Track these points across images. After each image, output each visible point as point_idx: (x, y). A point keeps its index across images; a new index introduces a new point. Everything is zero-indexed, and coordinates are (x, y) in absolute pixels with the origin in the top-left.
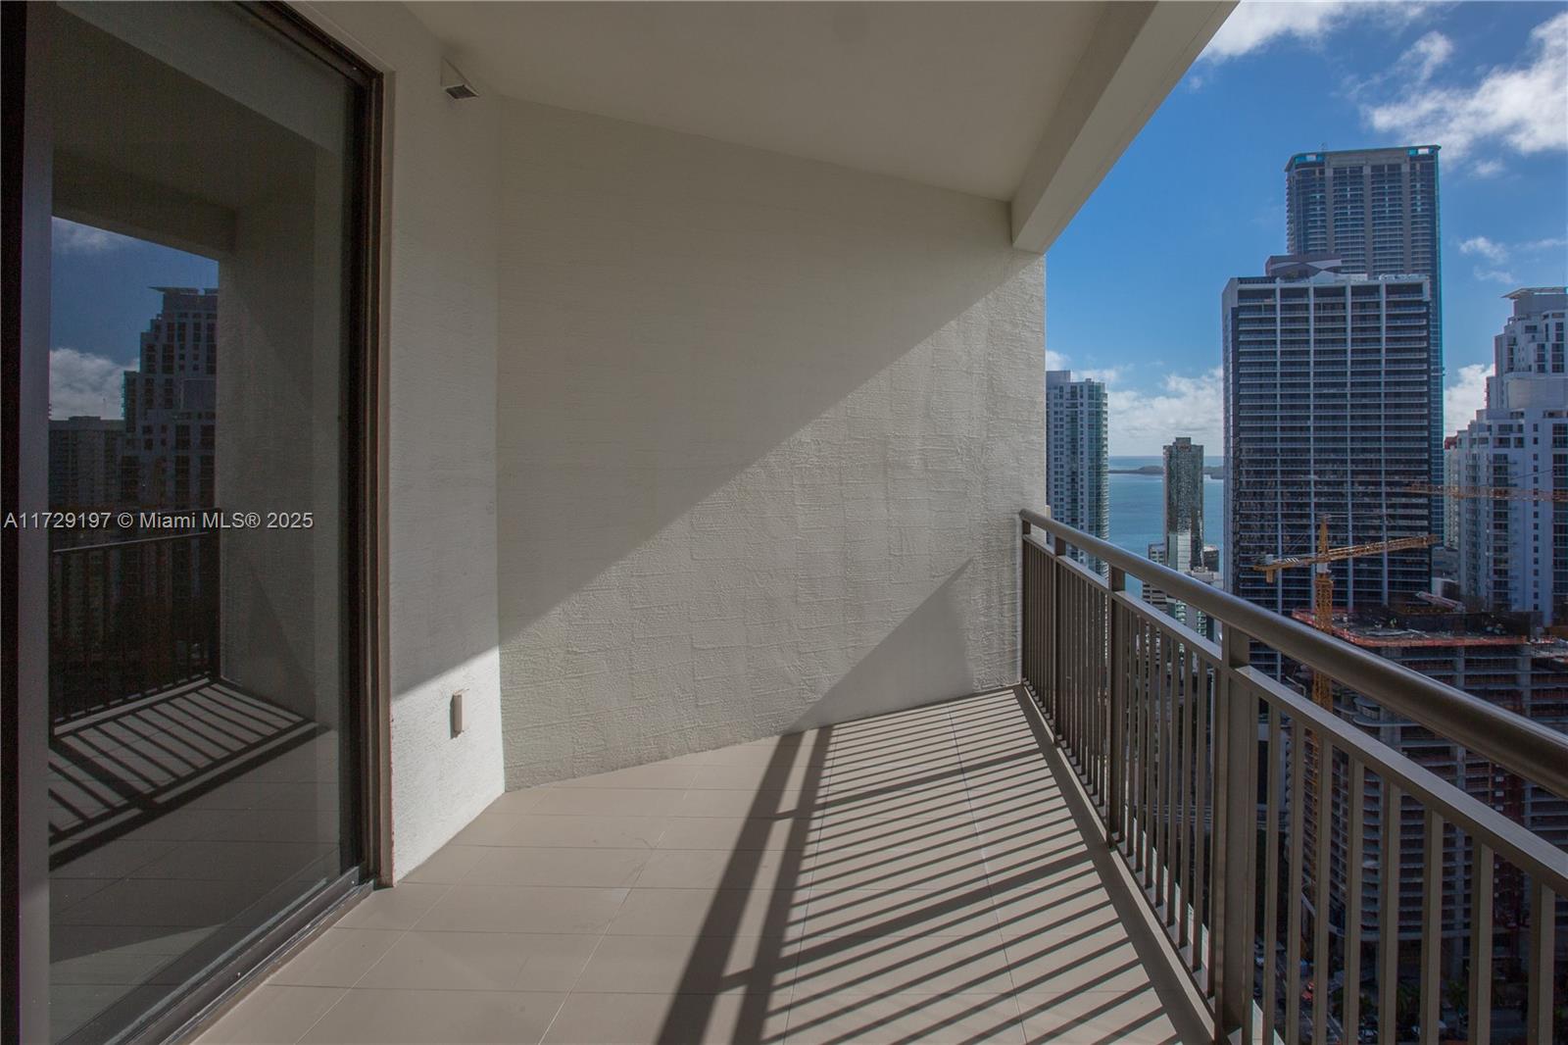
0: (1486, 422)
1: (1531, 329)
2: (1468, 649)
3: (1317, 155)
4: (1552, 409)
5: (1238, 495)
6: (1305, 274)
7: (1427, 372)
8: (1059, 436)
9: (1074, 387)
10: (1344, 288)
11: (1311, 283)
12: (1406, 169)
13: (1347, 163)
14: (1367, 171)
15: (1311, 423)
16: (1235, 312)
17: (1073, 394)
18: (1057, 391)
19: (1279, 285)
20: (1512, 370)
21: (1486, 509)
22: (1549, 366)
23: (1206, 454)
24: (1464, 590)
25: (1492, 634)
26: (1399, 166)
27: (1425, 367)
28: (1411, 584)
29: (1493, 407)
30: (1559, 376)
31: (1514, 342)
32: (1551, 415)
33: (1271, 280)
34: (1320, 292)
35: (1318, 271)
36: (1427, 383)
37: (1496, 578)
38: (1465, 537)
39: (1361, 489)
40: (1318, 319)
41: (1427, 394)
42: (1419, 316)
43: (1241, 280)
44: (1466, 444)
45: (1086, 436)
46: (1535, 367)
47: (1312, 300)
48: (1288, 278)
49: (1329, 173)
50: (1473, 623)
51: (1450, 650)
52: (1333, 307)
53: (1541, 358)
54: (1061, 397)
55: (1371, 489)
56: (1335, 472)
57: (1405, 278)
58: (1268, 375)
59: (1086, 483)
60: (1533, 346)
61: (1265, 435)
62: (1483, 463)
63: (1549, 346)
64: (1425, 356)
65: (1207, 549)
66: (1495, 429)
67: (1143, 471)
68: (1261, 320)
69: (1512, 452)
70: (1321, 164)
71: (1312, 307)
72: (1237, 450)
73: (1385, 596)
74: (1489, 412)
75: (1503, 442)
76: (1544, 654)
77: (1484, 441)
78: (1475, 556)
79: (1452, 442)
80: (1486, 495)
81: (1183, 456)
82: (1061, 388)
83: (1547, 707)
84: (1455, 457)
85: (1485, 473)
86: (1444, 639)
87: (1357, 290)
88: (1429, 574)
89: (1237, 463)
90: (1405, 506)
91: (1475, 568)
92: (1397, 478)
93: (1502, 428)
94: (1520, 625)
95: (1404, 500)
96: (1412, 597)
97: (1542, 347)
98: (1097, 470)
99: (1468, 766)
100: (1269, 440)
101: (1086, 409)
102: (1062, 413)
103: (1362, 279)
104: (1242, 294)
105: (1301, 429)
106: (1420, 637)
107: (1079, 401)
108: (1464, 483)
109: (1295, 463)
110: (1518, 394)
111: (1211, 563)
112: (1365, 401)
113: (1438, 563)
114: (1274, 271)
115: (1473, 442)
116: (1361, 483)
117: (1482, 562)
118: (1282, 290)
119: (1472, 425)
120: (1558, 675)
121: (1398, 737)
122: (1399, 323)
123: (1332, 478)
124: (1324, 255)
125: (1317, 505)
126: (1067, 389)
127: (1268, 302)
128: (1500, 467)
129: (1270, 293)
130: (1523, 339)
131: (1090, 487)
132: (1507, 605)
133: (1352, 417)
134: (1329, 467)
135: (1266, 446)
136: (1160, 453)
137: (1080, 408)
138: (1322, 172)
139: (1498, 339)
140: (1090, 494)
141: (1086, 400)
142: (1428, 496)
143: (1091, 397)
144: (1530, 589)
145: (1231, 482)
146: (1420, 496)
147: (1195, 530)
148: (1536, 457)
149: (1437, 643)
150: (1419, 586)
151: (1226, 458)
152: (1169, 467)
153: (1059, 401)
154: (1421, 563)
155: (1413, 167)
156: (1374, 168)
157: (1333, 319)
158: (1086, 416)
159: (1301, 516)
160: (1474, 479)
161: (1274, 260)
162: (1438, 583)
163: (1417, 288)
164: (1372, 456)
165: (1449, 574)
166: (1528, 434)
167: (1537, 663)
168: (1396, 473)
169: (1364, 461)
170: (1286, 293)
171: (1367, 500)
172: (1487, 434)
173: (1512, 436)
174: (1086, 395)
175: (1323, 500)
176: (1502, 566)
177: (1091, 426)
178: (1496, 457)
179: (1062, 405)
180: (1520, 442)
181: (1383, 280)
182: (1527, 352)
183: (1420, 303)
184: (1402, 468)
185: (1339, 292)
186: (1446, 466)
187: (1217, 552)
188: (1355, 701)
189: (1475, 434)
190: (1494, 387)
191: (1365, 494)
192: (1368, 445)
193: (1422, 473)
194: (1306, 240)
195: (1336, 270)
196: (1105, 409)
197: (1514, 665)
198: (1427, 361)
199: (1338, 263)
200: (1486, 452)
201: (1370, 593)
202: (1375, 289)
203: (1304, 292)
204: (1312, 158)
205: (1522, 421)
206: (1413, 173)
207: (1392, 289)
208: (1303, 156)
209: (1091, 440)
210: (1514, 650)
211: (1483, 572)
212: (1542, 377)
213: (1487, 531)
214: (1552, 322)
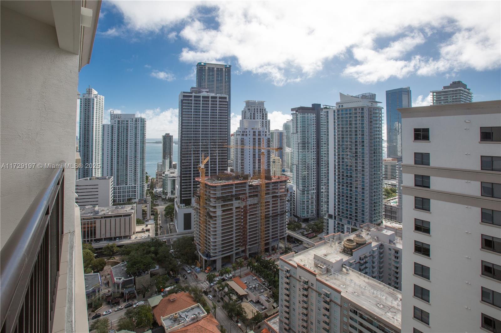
0: (240, 130)
1: (249, 109)
2: (236, 184)
3: (204, 63)
4: (253, 128)
5: (181, 149)
6: (200, 92)
7: (227, 118)
8: (131, 133)
9: (136, 119)
10: (209, 97)
11: (201, 95)
12: (224, 70)
13: (211, 66)
14: (215, 69)
15: (200, 130)
16: (182, 100)
17: (136, 121)
18: (131, 120)
19: (193, 94)
20: (245, 118)
21: (239, 150)
22: (252, 118)
23: (174, 138)
24: (235, 170)
25: (241, 180)
26: (222, 69)
27: (227, 117)
28: (223, 169)
29: (241, 127)
30: (254, 120)
31: (245, 112)
32: (253, 129)
33: (191, 93)
34: (203, 97)
35: (203, 92)
36: (227, 121)
37: (241, 167)
38: (235, 157)
39: (212, 146)
40: (203, 104)
41: (227, 123)
42: (226, 105)
43: (184, 92)
44: (235, 135)
45: (139, 133)
46: (249, 118)
47: (201, 99)
48: (196, 93)
49: (207, 68)
50: (237, 178)
51: (232, 185)
52: (206, 101)
53: (251, 116)
54: (132, 121)
55: (214, 146)
56: (206, 142)
57: (223, 96)
58: (190, 117)
59: (139, 146)
60: (249, 113)
61: (189, 133)
62: (239, 140)
63: (252, 114)
64: (227, 114)
65: (174, 163)
66: (241, 132)
67: (156, 143)
68: (189, 103)
69: (245, 137)
70: (205, 66)
71: (201, 101)
72: (182, 137)
73: (217, 173)
74: (240, 128)
75: (243, 135)
76: (251, 183)
77: (239, 135)
78: (237, 162)
79: (232, 135)
80: (239, 147)
81: (167, 139)
82: (133, 119)
83: (251, 196)
84: (233, 138)
85: (239, 142)
86: (231, 182)
87: (212, 97)
88: (227, 167)
89: (182, 140)
90: (222, 150)
91: (237, 164)
92: (220, 144)
93: (243, 132)
94: (246, 177)
95: (222, 149)
96: (223, 172)
97: (251, 113)
98: (143, 142)
99: (236, 212)
100: (190, 134)
101: (140, 125)
102: (132, 126)
103: (213, 95)
104: (184, 96)
105: (198, 131)
106: (225, 182)
107: (138, 123)
108: (235, 145)
109: (196, 141)
110: (246, 125)
111: (175, 167)
112: (213, 125)
113: (229, 164)
114: (192, 91)
115: (237, 135)
116: (212, 145)
117: (239, 163)
118: (194, 96)
119: (237, 131)
120: (254, 188)
121: (220, 207)
122: (221, 106)
123: (205, 144)
124: (205, 88)
125: (202, 151)
126: (134, 120)
127: (190, 98)
128: (242, 141)
129: (191, 96)
130: (247, 111)
131: (141, 147)
132: (244, 173)
133: (210, 129)
134: (204, 141)
135: (189, 136)
136: (161, 138)
137: (138, 125)
138: (205, 68)
139: (242, 111)
140: (141, 149)
141: (140, 123)
142: (227, 148)
143: (141, 122)
144: (248, 169)
145: (180, 145)
146: (225, 148)
147: (170, 158)
148: (249, 139)
149: (229, 183)
150: (225, 170)
151: (179, 139)
152: (164, 142)
153: (131, 123)
154: (225, 164)
155: (226, 69)
156: (217, 68)
157: (206, 104)
158: (140, 127)
159: (198, 154)
160: (237, 144)
161: (192, 88)
162: (229, 169)
163: (226, 98)
164: (215, 138)
165: (231, 166)
166: (248, 133)
167: (250, 186)
168: (220, 142)
169: (213, 139)
170: (195, 97)
171: (213, 149)
172: (239, 133)
173: (245, 133)
174: (140, 121)
175: (203, 149)
176: (242, 164)
177: (141, 130)
178: (241, 138)
179: (132, 124)
180: (246, 135)
181: (218, 95)
182: (248, 115)
183: (226, 102)
184: (221, 141)
185: (208, 97)
186: (231, 141)
187: (176, 164)
188: (211, 200)
189: (237, 133)
190: (241, 122)
191: (213, 148)
192: (214, 136)
193: (226, 142)
194: (201, 84)
195: (207, 92)
196: (145, 125)
197: (245, 187)
198: (227, 115)
199: (208, 90)
200: (239, 137)
201: (214, 172)
202: (216, 97)
203: (200, 96)
204: (203, 64)
205: (247, 130)
206: (225, 71)
207: (220, 98)
208: (201, 63)
209: (141, 134)
210: (245, 183)
211: (239, 166)
212: (251, 120)
213: (239, 156)
214: (253, 108)
